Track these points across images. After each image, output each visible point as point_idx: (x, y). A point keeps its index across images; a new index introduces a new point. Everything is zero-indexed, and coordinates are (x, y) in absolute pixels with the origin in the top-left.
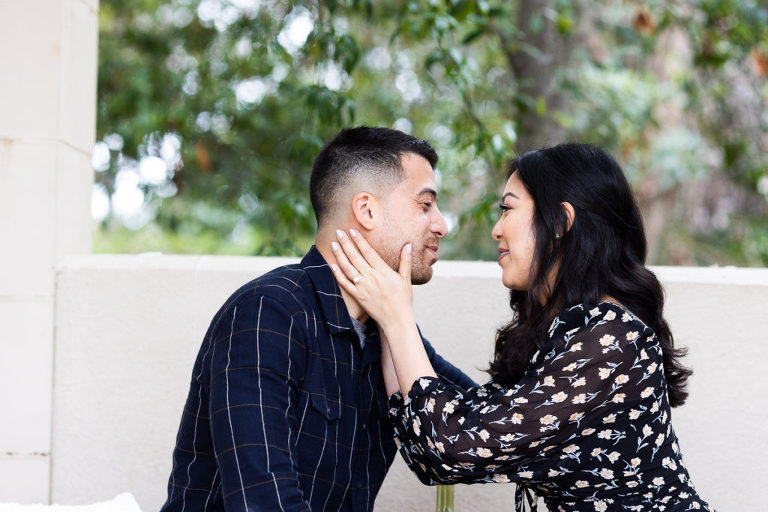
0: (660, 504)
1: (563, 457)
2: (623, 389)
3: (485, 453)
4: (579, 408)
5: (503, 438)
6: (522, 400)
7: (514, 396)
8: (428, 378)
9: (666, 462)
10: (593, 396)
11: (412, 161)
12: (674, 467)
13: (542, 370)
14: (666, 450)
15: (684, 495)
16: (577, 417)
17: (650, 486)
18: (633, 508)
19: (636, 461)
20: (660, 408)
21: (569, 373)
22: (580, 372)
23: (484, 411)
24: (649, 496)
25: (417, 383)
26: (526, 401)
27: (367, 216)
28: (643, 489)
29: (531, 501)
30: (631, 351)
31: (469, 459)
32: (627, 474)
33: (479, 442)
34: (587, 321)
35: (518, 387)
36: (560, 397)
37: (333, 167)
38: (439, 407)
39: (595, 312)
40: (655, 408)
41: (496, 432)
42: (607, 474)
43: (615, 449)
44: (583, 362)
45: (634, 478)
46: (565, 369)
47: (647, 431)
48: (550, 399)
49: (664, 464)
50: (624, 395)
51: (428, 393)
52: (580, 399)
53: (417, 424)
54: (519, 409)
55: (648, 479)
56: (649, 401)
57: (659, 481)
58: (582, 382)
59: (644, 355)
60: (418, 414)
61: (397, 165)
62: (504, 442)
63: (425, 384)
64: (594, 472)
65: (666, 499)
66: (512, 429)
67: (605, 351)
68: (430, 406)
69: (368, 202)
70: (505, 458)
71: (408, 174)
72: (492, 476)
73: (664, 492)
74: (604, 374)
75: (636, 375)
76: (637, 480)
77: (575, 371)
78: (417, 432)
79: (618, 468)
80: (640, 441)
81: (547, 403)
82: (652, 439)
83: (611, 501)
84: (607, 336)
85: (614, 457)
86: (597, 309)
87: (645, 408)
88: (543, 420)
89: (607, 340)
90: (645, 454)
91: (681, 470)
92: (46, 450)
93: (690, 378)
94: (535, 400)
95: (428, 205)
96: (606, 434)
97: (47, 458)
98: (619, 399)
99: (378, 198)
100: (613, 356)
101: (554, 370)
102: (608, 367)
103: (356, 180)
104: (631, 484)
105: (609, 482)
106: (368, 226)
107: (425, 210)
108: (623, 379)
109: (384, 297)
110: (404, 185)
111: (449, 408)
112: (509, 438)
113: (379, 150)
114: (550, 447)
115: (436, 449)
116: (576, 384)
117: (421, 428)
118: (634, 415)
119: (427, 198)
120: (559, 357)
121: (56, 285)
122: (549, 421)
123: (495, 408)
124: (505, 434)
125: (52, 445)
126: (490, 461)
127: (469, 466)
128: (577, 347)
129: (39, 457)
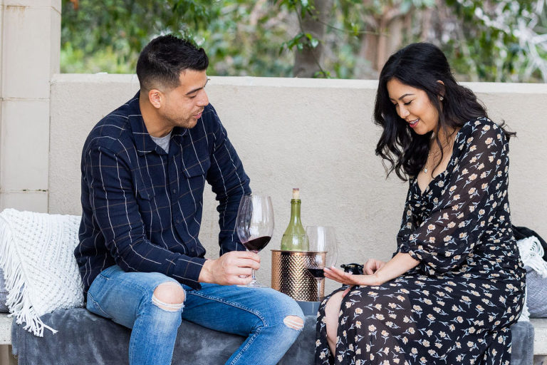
10: (489, 172)
22: (480, 161)
39: (477, 123)
44: (479, 155)
46: (470, 162)
52: (484, 175)
58: (482, 166)
67: (489, 147)
74: (491, 159)
77: (477, 161)
84: (488, 139)
89: (489, 141)
92: (46, 188)
97: (47, 192)
100: (493, 149)
102: (492, 155)
106: (157, 106)
121: (50, 91)
125: (49, 185)
128: (473, 148)
129: (42, 192)
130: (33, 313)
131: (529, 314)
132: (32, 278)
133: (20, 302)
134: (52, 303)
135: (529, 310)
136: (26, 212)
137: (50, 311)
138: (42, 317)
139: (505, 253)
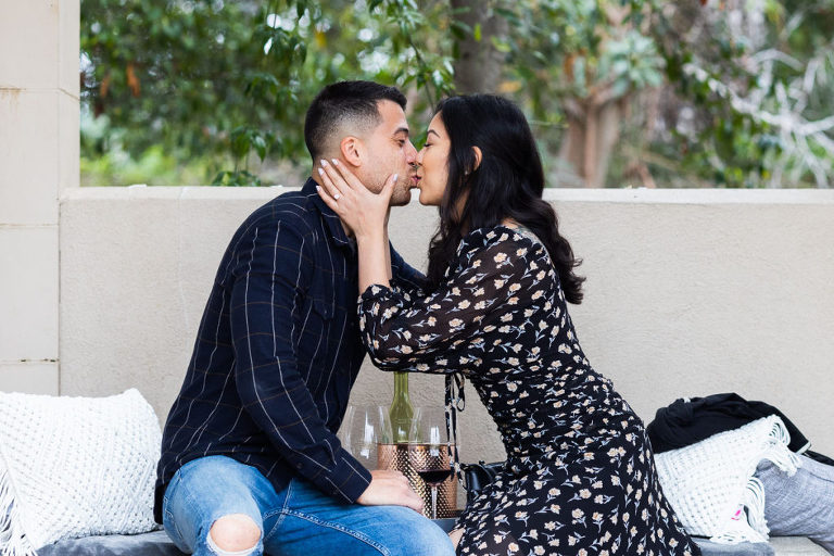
0: (560, 381)
1: (470, 347)
2: (517, 294)
3: (406, 350)
4: (480, 312)
5: (422, 338)
6: (437, 306)
7: (431, 303)
8: (380, 286)
9: (562, 348)
10: (491, 302)
11: (386, 107)
12: (569, 351)
13: (452, 282)
14: (562, 338)
15: (580, 372)
16: (478, 318)
17: (549, 369)
18: (539, 387)
19: (537, 350)
20: (552, 306)
21: (470, 285)
22: (479, 284)
23: (408, 316)
24: (550, 376)
25: (370, 289)
26: (439, 307)
27: (354, 156)
28: (544, 371)
29: (458, 384)
30: (521, 264)
31: (395, 354)
32: (530, 360)
33: (403, 341)
34: (485, 242)
35: (434, 295)
36: (465, 304)
37: (323, 118)
38: (381, 312)
39: (491, 235)
40: (548, 306)
41: (416, 333)
42: (514, 361)
43: (518, 342)
44: (482, 276)
45: (536, 363)
46: (467, 282)
47: (543, 325)
48: (457, 307)
49: (560, 350)
50: (517, 299)
51: (377, 298)
52: (481, 305)
53: (363, 320)
54: (433, 314)
55: (547, 363)
56: (541, 302)
57: (557, 364)
58: (481, 292)
59: (534, 266)
60: (365, 313)
61: (374, 111)
62: (422, 342)
63: (376, 291)
64: (503, 361)
65: (565, 377)
66: (428, 330)
67: (499, 267)
68: (375, 310)
69: (354, 144)
70: (422, 352)
71: (384, 118)
72: (415, 366)
73: (562, 371)
74: (499, 284)
75: (526, 283)
76: (538, 364)
77: (475, 283)
78: (362, 327)
79: (522, 356)
80: (537, 334)
81: (455, 309)
82: (547, 332)
83: (520, 383)
84: (500, 254)
85: (517, 348)
86: (492, 232)
87: (538, 308)
88: (451, 324)
89: (500, 258)
90: (543, 344)
91: (575, 352)
92: (55, 357)
93: (583, 284)
94: (447, 306)
95: (403, 141)
96: (505, 329)
97: (57, 363)
98: (513, 301)
99: (362, 140)
100: (506, 270)
101: (460, 283)
102: (501, 279)
103: (342, 127)
104: (534, 368)
105: (516, 368)
106: (356, 164)
107: (401, 146)
108: (516, 287)
109: (361, 213)
110: (382, 127)
111: (388, 314)
112: (426, 338)
113: (358, 100)
114: (460, 342)
115: (372, 345)
116: (476, 294)
117: (365, 324)
118: (528, 313)
119: (402, 136)
120: (465, 272)
121: (60, 214)
122: (456, 324)
123: (416, 312)
124: (423, 335)
125: (59, 353)
126: (411, 355)
127: (395, 361)
128: (476, 264)
129: (49, 362)
130: (27, 545)
131: (768, 531)
132: (24, 492)
133: (7, 528)
134: (55, 529)
135: (768, 525)
136: (15, 393)
137: (52, 541)
138: (40, 550)
139: (578, 404)
